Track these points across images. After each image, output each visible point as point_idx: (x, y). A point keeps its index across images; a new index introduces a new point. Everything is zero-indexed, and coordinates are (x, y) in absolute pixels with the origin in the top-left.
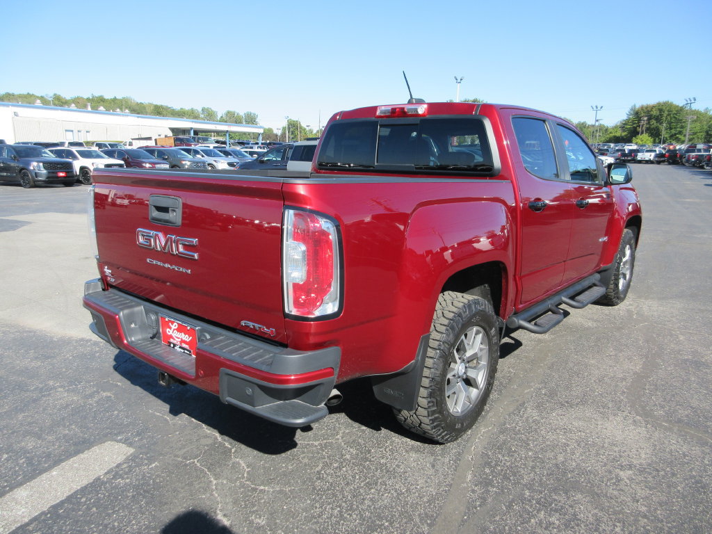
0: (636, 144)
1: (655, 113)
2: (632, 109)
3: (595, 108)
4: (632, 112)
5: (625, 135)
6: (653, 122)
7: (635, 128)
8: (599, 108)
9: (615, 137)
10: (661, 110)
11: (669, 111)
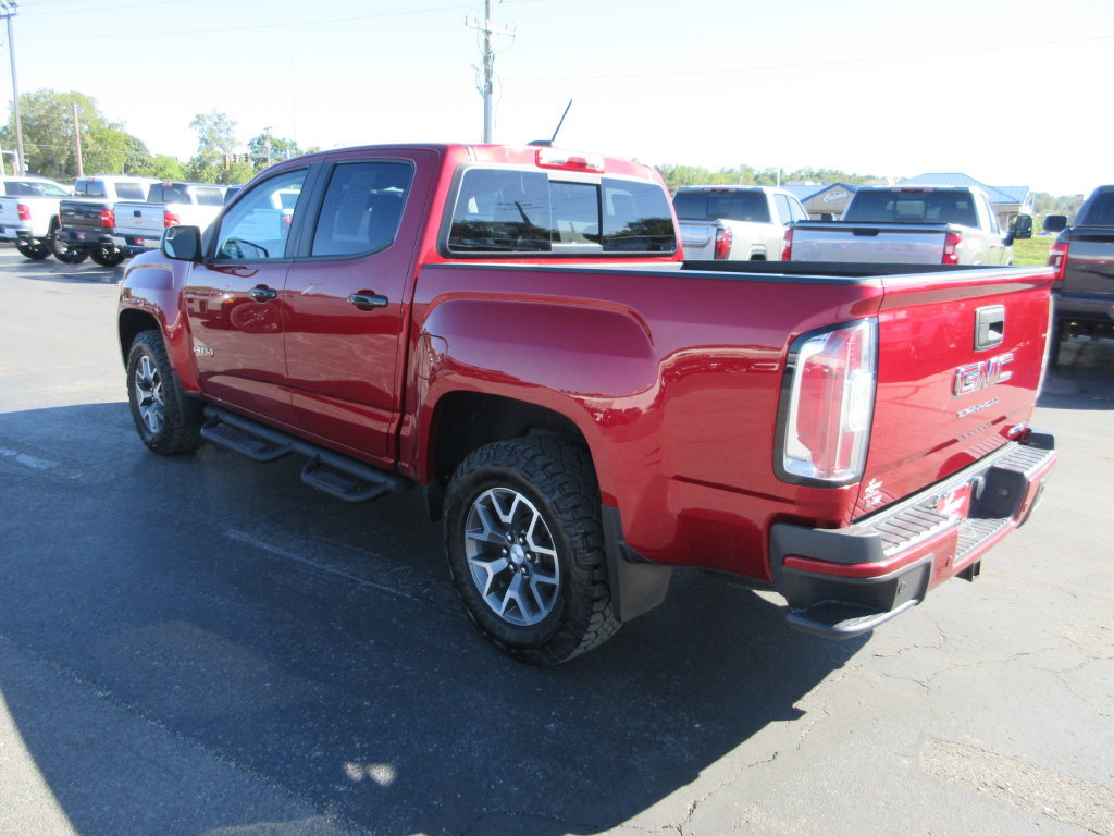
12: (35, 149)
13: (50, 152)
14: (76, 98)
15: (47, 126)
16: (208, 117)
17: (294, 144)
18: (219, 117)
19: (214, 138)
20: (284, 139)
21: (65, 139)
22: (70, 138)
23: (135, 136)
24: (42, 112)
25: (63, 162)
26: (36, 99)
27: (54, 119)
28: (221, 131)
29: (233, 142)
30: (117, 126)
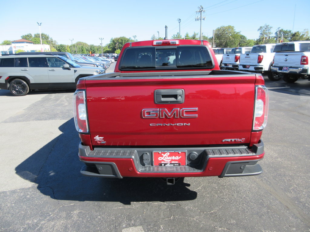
0: (116, 53)
1: (120, 41)
2: (111, 39)
3: (100, 38)
4: (112, 41)
5: (111, 50)
6: (120, 45)
7: (114, 47)
8: (102, 39)
9: (107, 50)
10: (122, 40)
11: (125, 40)
12: (218, 41)
13: (221, 42)
14: (229, 27)
15: (221, 35)
16: (264, 27)
17: (290, 31)
18: (267, 27)
19: (264, 33)
20: (287, 30)
21: (225, 38)
22: (227, 38)
23: (243, 35)
24: (221, 32)
25: (224, 44)
26: (220, 29)
27: (223, 33)
28: (267, 30)
29: (270, 33)
30: (238, 33)
